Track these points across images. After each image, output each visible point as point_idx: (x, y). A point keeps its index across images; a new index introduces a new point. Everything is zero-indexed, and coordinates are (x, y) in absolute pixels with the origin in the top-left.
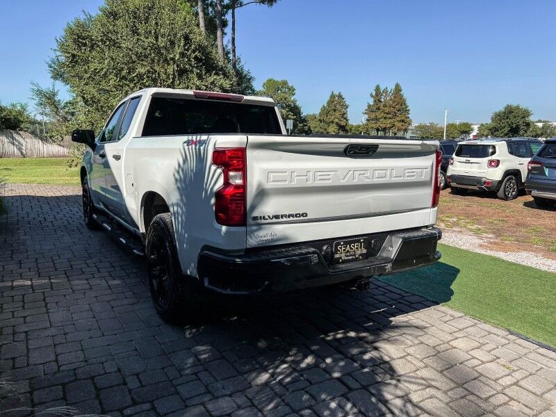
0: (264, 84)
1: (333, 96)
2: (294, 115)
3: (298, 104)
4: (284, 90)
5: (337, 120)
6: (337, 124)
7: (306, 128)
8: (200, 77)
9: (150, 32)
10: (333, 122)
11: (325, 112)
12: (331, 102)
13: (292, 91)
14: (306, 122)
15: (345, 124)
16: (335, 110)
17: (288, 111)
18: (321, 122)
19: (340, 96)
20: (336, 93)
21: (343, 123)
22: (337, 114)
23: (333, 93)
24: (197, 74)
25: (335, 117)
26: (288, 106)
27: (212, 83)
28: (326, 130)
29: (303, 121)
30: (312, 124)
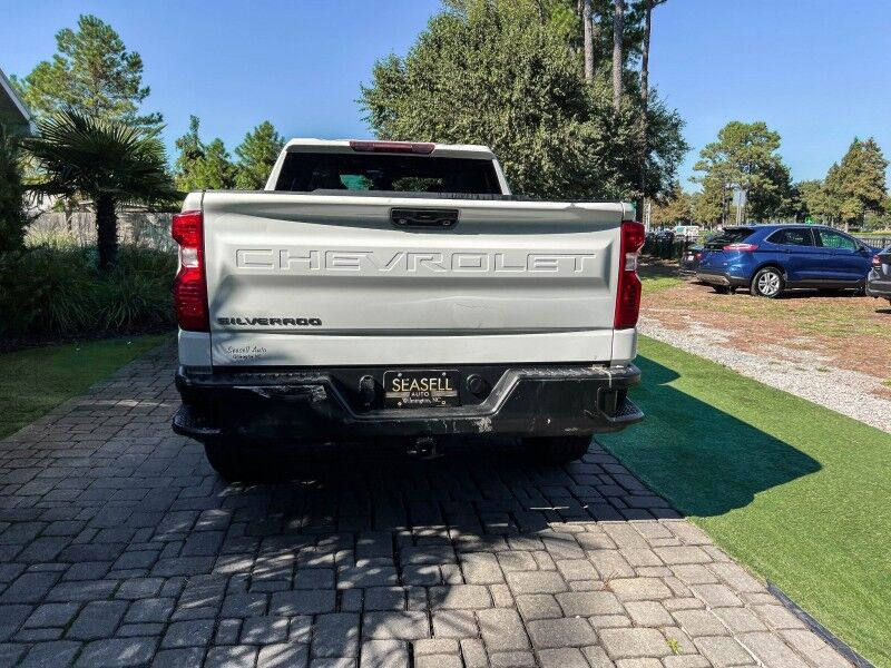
0: (721, 132)
1: (856, 146)
2: (773, 184)
3: (783, 163)
4: (756, 140)
5: (861, 191)
6: (862, 197)
7: (798, 207)
8: (553, 126)
9: (481, 62)
10: (852, 194)
11: (838, 176)
12: (851, 156)
13: (774, 140)
14: (798, 194)
15: (877, 197)
16: (858, 172)
17: (762, 178)
18: (829, 194)
19: (871, 145)
20: (864, 139)
21: (874, 196)
22: (863, 179)
23: (856, 140)
24: (547, 121)
25: (860, 184)
26: (765, 168)
27: (572, 134)
28: (837, 208)
29: (794, 193)
30: (810, 200)
